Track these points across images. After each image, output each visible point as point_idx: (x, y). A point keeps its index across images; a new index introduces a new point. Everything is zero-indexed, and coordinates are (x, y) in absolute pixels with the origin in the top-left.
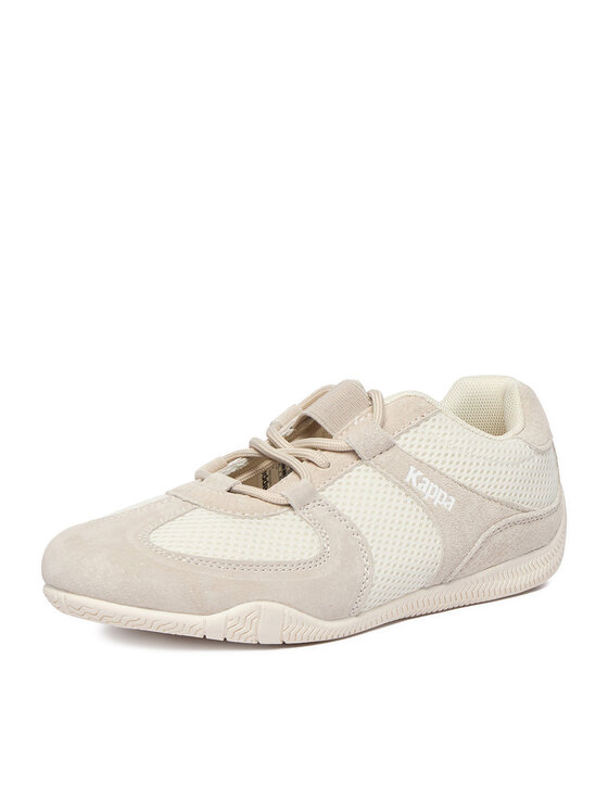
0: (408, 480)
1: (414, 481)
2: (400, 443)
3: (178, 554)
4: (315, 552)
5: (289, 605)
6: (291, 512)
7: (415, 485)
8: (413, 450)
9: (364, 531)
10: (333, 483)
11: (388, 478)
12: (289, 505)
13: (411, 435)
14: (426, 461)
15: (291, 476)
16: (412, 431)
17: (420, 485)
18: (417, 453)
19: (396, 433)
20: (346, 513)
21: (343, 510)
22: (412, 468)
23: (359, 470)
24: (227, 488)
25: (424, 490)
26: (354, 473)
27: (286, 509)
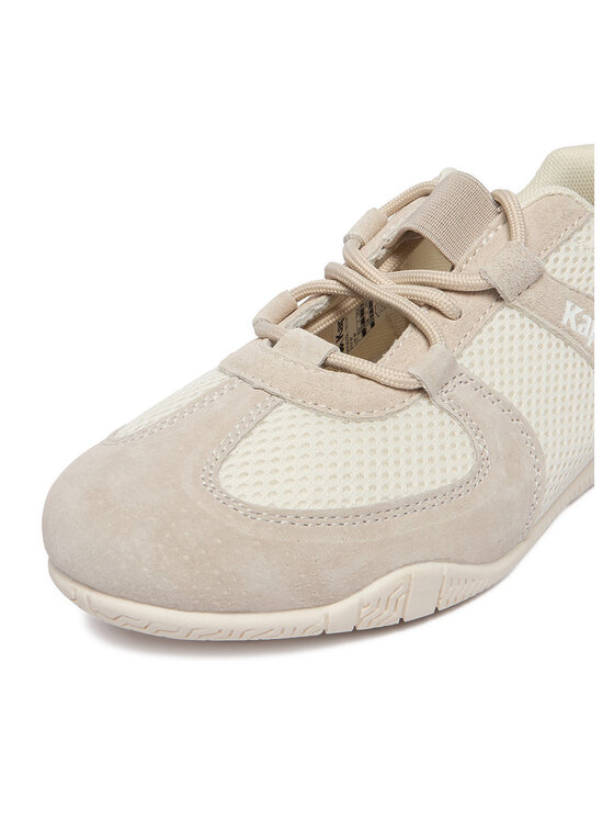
0: (565, 322)
1: (573, 322)
2: (549, 267)
3: (273, 512)
4: (470, 462)
5: (448, 560)
6: (424, 402)
7: (573, 327)
8: (566, 276)
9: (524, 411)
10: (470, 343)
11: (540, 325)
12: (421, 390)
13: (561, 254)
14: (581, 289)
15: (409, 333)
16: (563, 248)
17: (581, 327)
18: (570, 280)
19: (544, 254)
20: (496, 388)
21: (493, 384)
22: (569, 304)
23: (502, 317)
24: (320, 361)
25: (586, 332)
26: (496, 323)
27: (417, 396)
